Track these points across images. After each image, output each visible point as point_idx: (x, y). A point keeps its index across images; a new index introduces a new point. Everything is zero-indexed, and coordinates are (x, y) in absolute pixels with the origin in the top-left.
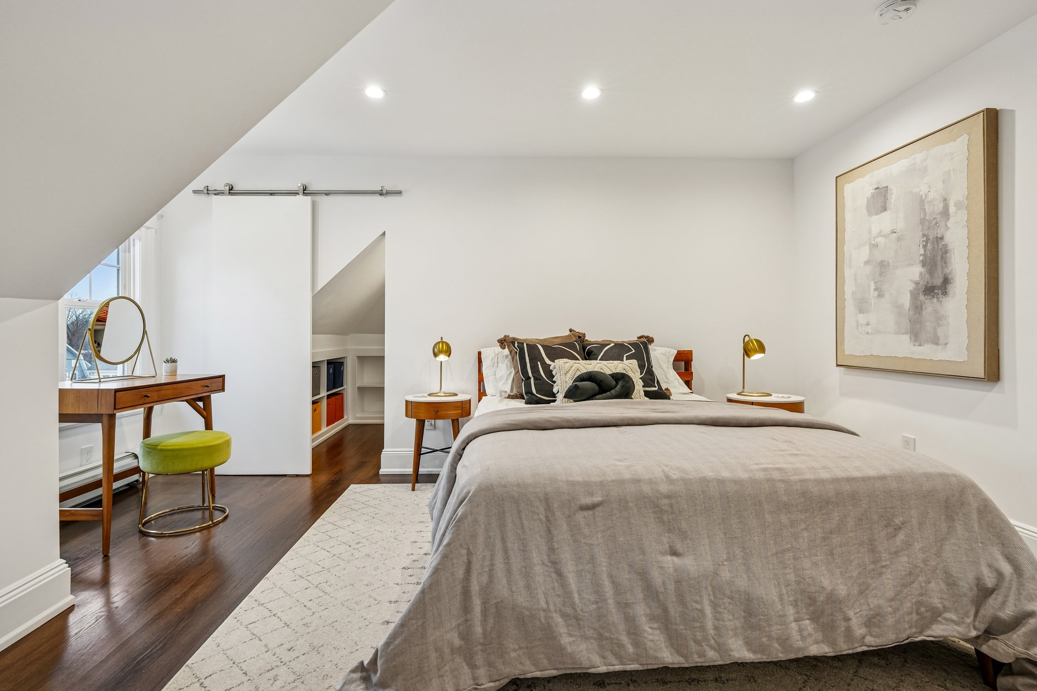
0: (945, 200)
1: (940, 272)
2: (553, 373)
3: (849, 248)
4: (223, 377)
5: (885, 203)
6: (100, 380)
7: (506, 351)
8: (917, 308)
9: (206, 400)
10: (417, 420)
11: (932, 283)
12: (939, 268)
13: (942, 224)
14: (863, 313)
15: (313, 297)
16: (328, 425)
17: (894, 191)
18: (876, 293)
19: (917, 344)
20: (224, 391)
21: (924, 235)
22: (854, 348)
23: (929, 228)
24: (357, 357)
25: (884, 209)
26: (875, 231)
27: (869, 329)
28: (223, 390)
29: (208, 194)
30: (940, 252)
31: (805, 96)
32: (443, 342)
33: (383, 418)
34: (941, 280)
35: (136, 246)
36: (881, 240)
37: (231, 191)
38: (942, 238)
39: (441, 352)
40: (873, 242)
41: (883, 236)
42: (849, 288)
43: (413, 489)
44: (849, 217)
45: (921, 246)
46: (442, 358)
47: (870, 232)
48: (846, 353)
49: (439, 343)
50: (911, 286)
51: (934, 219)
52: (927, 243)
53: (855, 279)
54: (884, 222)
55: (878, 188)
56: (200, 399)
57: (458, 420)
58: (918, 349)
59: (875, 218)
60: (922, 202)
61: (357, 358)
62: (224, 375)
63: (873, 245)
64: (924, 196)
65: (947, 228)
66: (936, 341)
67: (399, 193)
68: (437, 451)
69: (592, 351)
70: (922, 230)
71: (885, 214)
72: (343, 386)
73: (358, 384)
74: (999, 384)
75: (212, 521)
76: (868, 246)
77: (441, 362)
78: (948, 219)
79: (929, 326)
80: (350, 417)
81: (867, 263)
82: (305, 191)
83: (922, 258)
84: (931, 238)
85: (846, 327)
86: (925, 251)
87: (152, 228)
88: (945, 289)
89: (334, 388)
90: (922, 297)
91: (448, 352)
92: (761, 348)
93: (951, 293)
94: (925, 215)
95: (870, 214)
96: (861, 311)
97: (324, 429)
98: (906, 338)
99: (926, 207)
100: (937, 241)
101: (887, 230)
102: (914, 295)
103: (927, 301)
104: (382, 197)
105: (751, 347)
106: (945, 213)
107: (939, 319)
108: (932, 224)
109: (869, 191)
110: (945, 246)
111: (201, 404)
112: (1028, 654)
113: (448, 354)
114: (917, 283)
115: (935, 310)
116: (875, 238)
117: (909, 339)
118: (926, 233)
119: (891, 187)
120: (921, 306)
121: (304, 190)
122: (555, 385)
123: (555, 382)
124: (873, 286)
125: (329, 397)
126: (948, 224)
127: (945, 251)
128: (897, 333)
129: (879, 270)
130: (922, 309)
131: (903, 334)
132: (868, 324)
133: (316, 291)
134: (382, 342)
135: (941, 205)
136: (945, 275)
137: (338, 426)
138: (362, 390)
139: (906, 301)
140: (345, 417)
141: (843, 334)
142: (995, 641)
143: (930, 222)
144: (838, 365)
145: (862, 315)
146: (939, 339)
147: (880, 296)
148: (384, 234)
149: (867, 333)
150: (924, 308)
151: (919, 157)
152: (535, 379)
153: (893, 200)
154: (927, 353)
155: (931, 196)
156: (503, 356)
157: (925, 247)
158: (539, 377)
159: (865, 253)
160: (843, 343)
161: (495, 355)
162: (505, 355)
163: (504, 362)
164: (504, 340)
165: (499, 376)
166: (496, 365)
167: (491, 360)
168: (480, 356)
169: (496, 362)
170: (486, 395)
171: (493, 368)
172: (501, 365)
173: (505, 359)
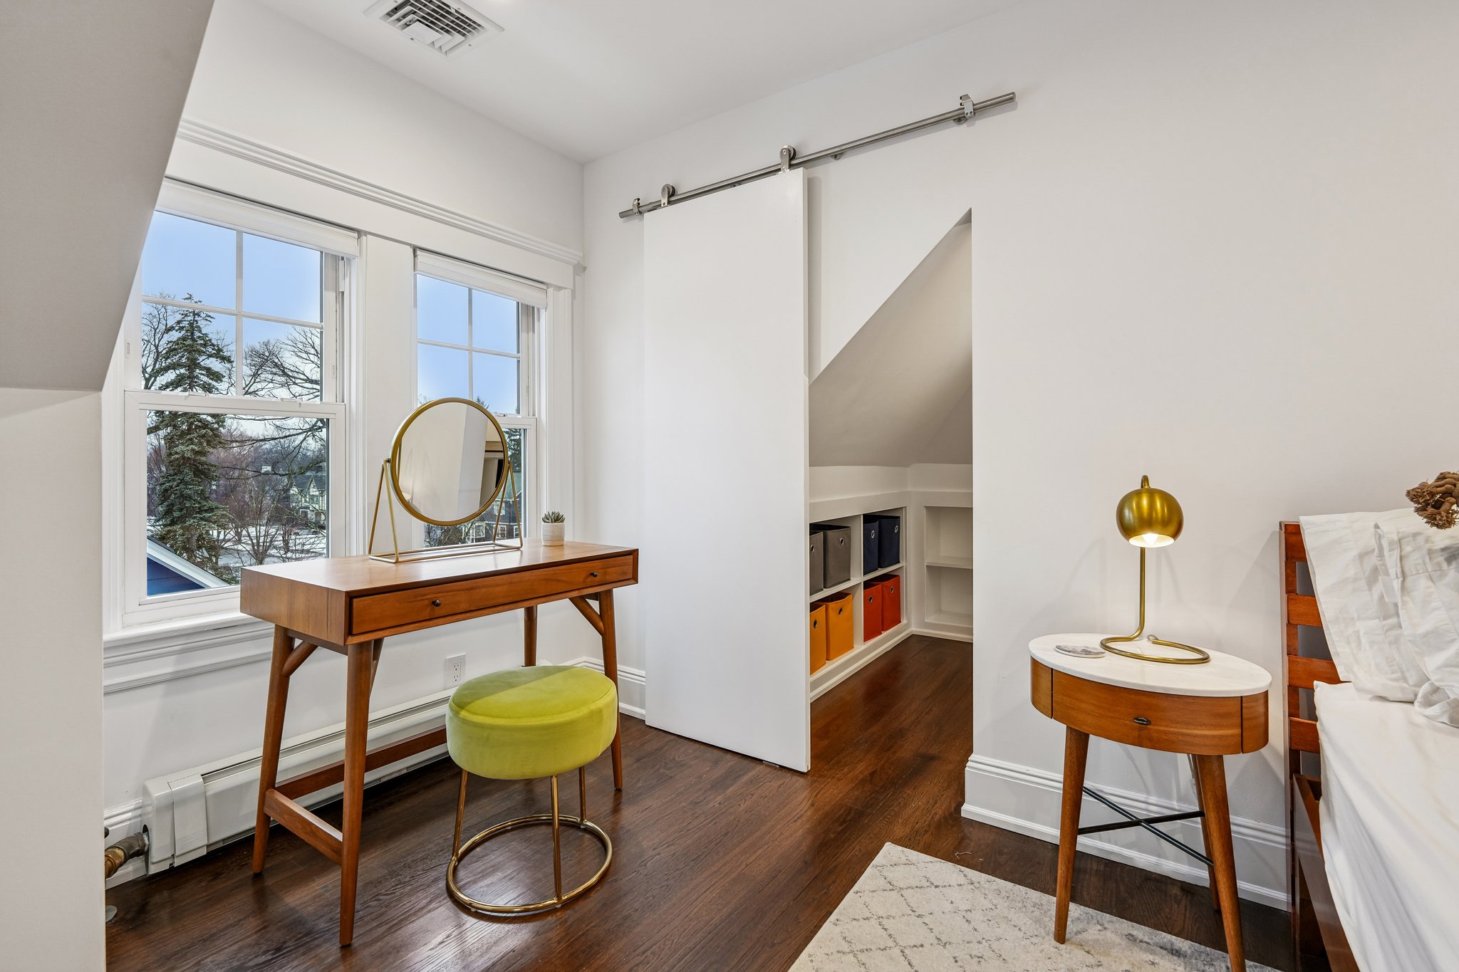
4: (634, 553)
6: (397, 559)
9: (606, 599)
10: (1067, 727)
15: (811, 387)
16: (867, 638)
20: (636, 582)
24: (928, 508)
28: (634, 579)
29: (640, 213)
32: (1152, 493)
33: (970, 631)
35: (541, 320)
37: (672, 195)
39: (1147, 523)
46: (1150, 540)
49: (1137, 493)
56: (595, 596)
57: (1220, 758)
61: (925, 511)
62: (638, 550)
67: (1008, 100)
72: (899, 562)
73: (929, 560)
75: (559, 897)
77: (1143, 551)
80: (913, 621)
82: (793, 159)
87: (566, 288)
89: (881, 566)
91: (1172, 522)
97: (860, 646)
104: (963, 127)
111: (595, 605)
113: (1172, 529)
121: (791, 159)
125: (867, 585)
133: (816, 374)
134: (967, 480)
137: (888, 640)
138: (936, 572)
140: (904, 621)
148: (967, 219)
156: (1430, 553)
161: (1385, 543)
162: (1443, 550)
163: (1443, 575)
164: (1448, 493)
165: (1422, 629)
166: (1396, 584)
167: (1362, 556)
168: (1293, 539)
169: (1394, 570)
170: (1334, 679)
171: (1370, 589)
172: (1421, 584)
173: (1445, 566)
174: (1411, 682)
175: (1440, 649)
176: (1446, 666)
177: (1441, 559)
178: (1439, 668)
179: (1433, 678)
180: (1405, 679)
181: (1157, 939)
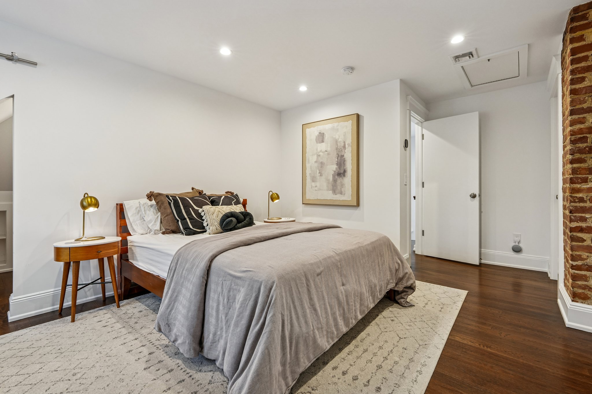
0: (344, 142)
1: (343, 168)
2: (201, 214)
3: (308, 155)
5: (323, 140)
7: (153, 202)
8: (335, 181)
11: (340, 172)
12: (343, 167)
13: (343, 151)
14: (314, 182)
17: (326, 135)
18: (319, 174)
19: (335, 194)
21: (337, 154)
22: (310, 196)
23: (339, 151)
25: (323, 142)
26: (319, 150)
27: (316, 188)
30: (343, 161)
31: (303, 89)
34: (343, 171)
36: (321, 153)
38: (343, 156)
39: (90, 205)
40: (318, 154)
41: (322, 152)
42: (308, 172)
43: (73, 320)
44: (308, 142)
45: (336, 158)
46: (92, 209)
47: (317, 150)
48: (307, 198)
49: (85, 198)
50: (333, 173)
51: (341, 148)
52: (338, 157)
53: (311, 168)
54: (322, 147)
55: (320, 133)
58: (335, 196)
59: (319, 145)
60: (336, 141)
63: (318, 155)
64: (337, 140)
65: (345, 153)
66: (341, 193)
67: (35, 64)
68: (89, 284)
69: (215, 201)
70: (337, 152)
71: (323, 143)
74: (359, 207)
76: (316, 155)
77: (90, 213)
78: (345, 149)
79: (339, 187)
81: (316, 162)
83: (336, 162)
84: (340, 155)
85: (307, 188)
86: (338, 160)
88: (344, 174)
90: (336, 177)
91: (96, 204)
92: (278, 198)
93: (346, 176)
94: (338, 146)
95: (317, 142)
96: (313, 181)
98: (331, 192)
99: (338, 144)
100: (342, 157)
101: (324, 150)
102: (334, 176)
103: (338, 178)
105: (273, 197)
106: (344, 147)
107: (342, 185)
108: (340, 150)
109: (317, 133)
110: (344, 159)
112: (407, 285)
113: (97, 206)
114: (335, 172)
115: (341, 182)
116: (319, 152)
117: (332, 192)
118: (338, 153)
119: (325, 133)
120: (336, 180)
122: (204, 222)
123: (203, 220)
124: (318, 172)
126: (345, 151)
127: (344, 161)
128: (327, 190)
129: (320, 165)
130: (336, 181)
131: (330, 190)
132: (316, 187)
135: (343, 144)
136: (344, 169)
139: (331, 178)
141: (306, 190)
142: (398, 285)
143: (339, 149)
144: (303, 204)
145: (313, 183)
146: (342, 192)
147: (321, 175)
148: (11, 97)
149: (316, 190)
150: (337, 181)
151: (336, 124)
152: (190, 219)
153: (326, 139)
154: (338, 197)
155: (340, 140)
156: (148, 206)
157: (338, 158)
158: (192, 218)
159: (315, 158)
160: (305, 194)
161: (141, 205)
162: (150, 205)
163: (150, 210)
164: (152, 195)
165: (148, 220)
166: (144, 213)
167: (136, 208)
168: (121, 207)
169: (143, 210)
170: (130, 235)
171: (138, 215)
172: (148, 212)
173: (150, 208)
174: (146, 230)
175: (151, 223)
176: (152, 225)
177: (150, 207)
178: (151, 226)
179: (150, 228)
180: (145, 230)
181: (95, 310)
